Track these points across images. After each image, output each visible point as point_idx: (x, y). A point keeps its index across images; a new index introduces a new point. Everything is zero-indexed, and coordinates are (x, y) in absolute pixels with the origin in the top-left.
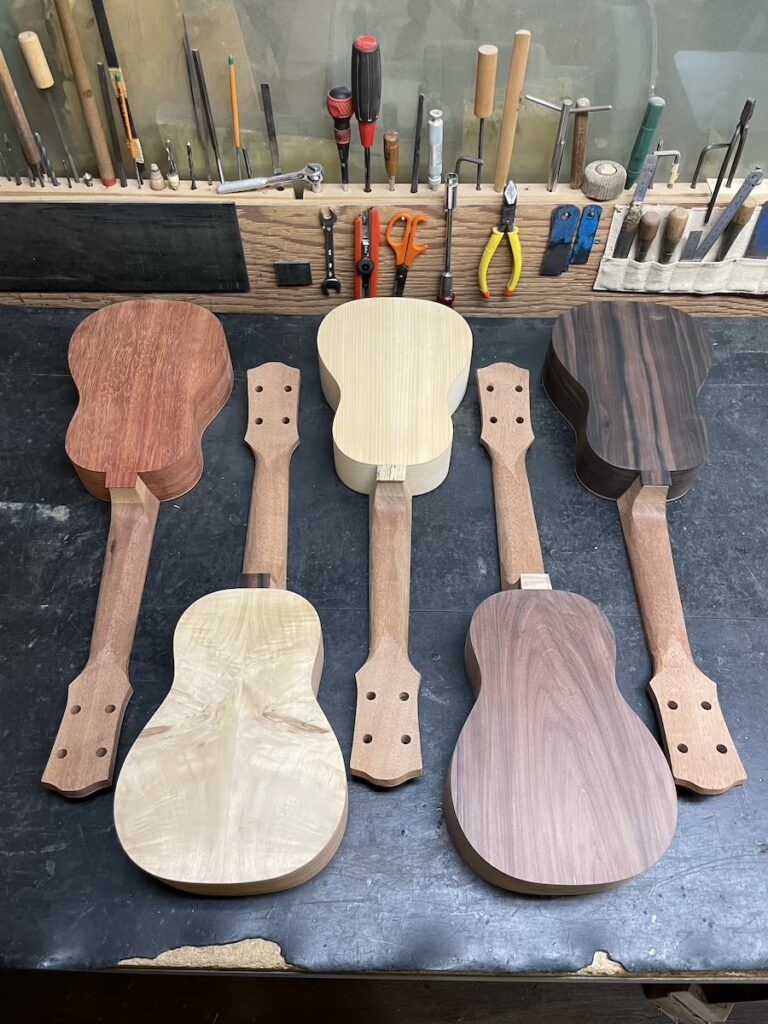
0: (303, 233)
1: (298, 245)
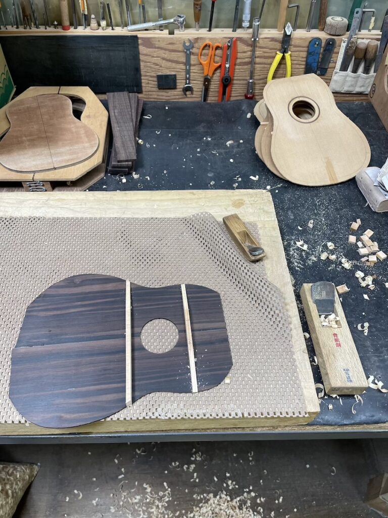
0: (174, 56)
1: (170, 63)
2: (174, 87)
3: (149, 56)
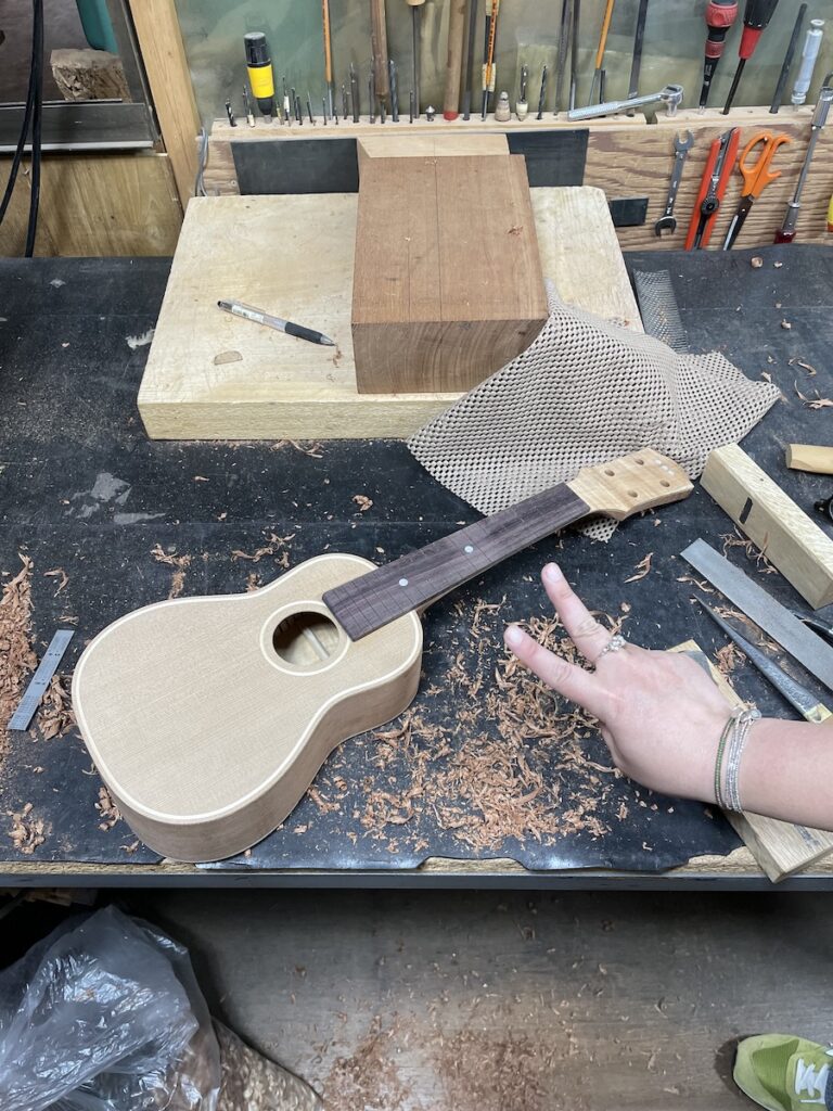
0: (651, 164)
1: (641, 177)
2: (640, 221)
3: (604, 165)
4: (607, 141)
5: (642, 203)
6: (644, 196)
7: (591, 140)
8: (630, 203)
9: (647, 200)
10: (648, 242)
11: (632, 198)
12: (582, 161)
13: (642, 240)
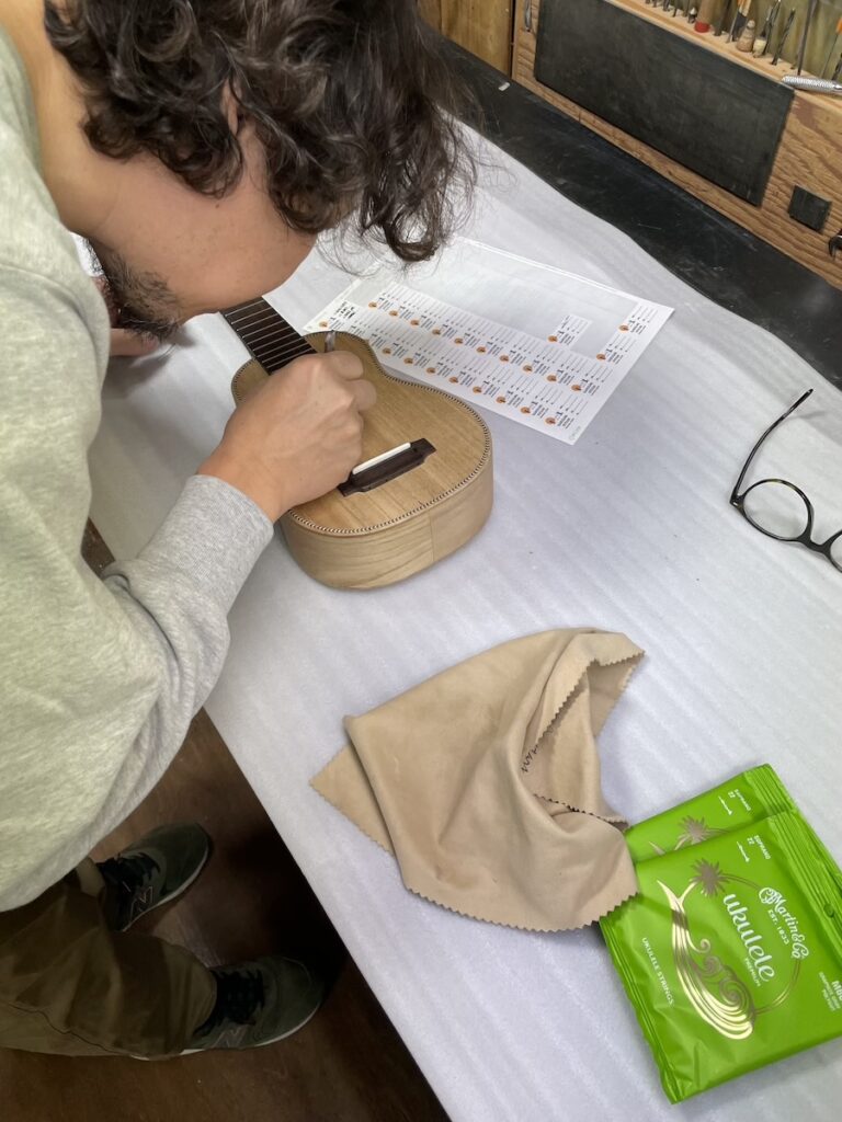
1: (830, 175)
2: (818, 228)
3: (800, 140)
4: (808, 112)
5: (823, 205)
6: (827, 198)
7: (795, 104)
8: (811, 198)
9: (828, 205)
10: (822, 258)
11: (817, 194)
12: (783, 127)
13: (816, 251)
